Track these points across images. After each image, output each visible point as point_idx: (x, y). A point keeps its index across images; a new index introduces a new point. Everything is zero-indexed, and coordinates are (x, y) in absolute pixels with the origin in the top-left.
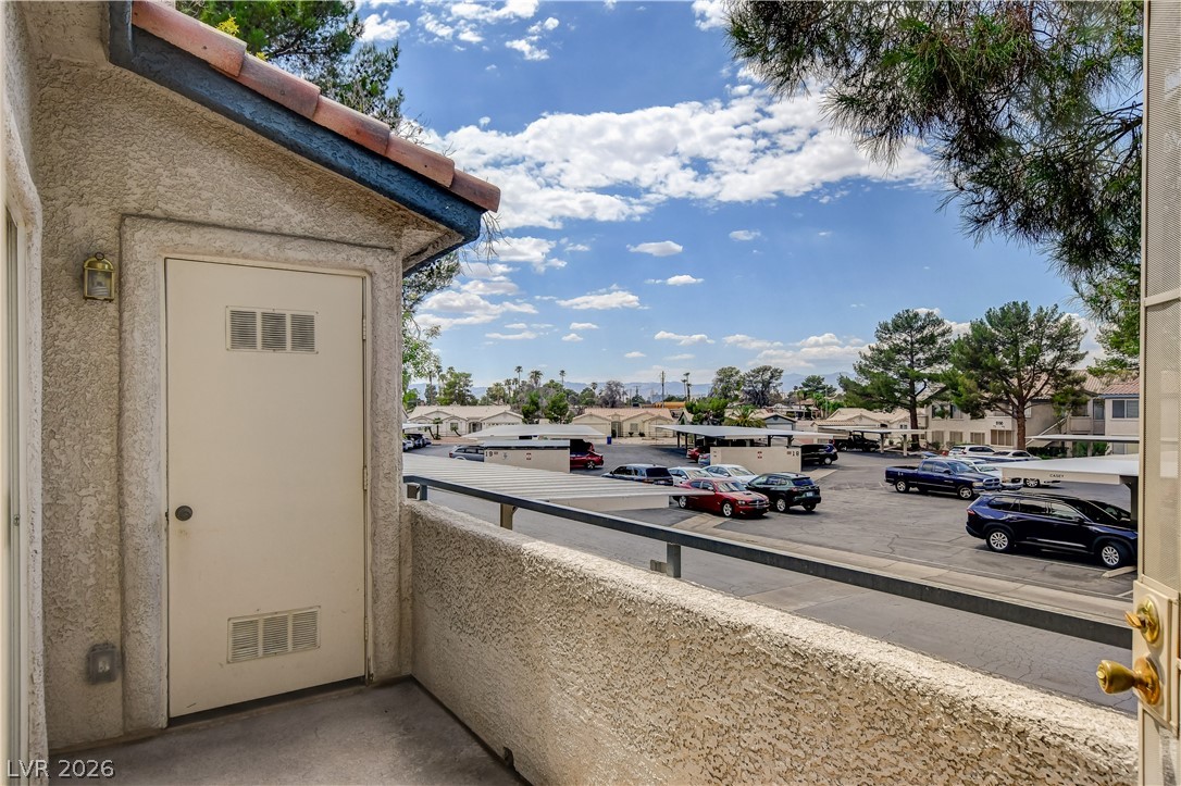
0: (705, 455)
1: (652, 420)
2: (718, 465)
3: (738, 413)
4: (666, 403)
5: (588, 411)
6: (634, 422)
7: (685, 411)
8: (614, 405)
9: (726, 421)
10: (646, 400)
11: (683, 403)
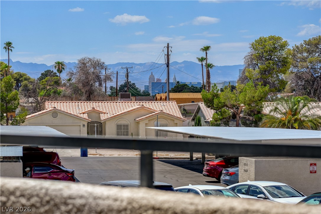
0: (231, 170)
1: (150, 119)
2: (249, 183)
3: (283, 108)
4: (172, 95)
5: (49, 106)
6: (123, 122)
7: (202, 105)
8: (90, 96)
9: (264, 120)
10: (142, 89)
11: (198, 96)
